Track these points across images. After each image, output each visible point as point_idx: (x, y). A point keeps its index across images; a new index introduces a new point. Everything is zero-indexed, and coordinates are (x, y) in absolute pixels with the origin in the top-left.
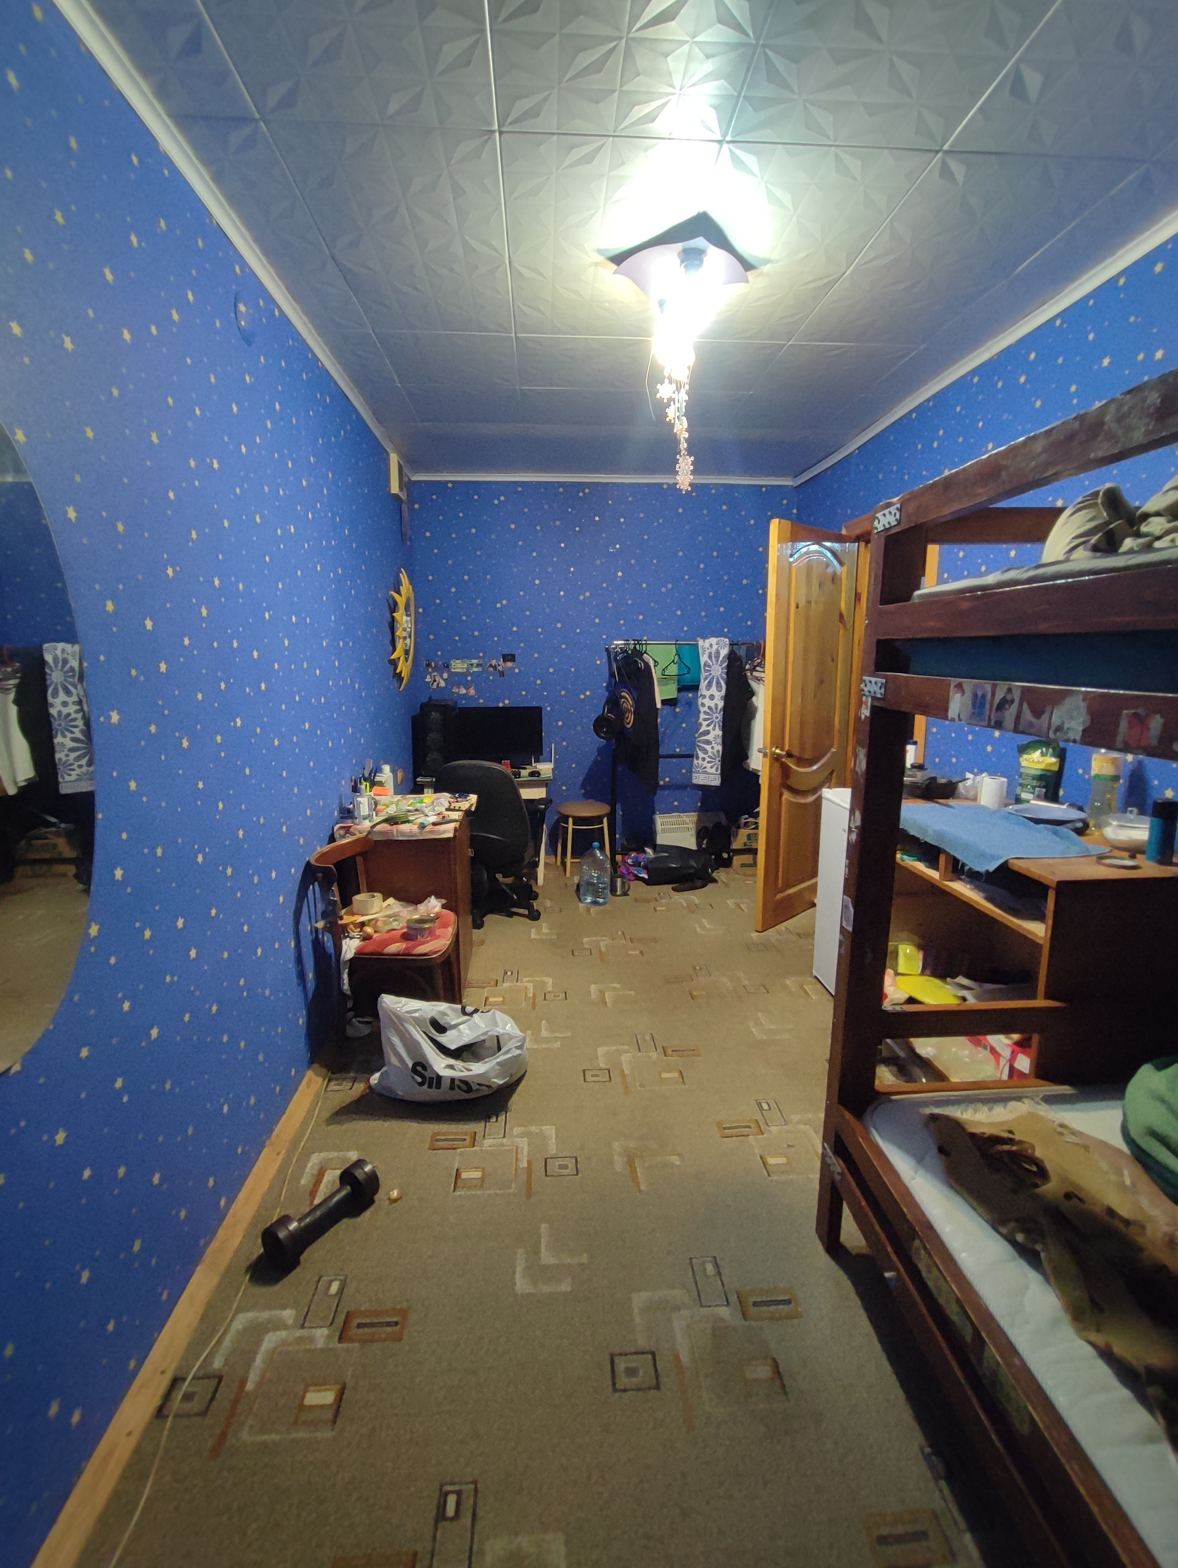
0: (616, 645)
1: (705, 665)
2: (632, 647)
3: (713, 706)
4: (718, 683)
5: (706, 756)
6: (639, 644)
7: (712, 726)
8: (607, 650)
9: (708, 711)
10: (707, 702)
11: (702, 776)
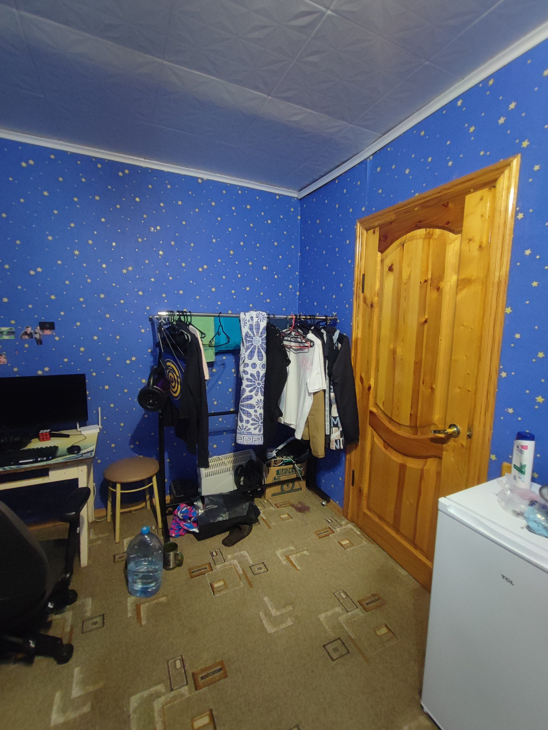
0: (160, 316)
1: (246, 335)
2: (176, 318)
3: (255, 373)
4: (259, 352)
5: (250, 419)
6: (184, 316)
7: (255, 391)
8: (151, 320)
9: (251, 378)
10: (249, 369)
11: (246, 437)
